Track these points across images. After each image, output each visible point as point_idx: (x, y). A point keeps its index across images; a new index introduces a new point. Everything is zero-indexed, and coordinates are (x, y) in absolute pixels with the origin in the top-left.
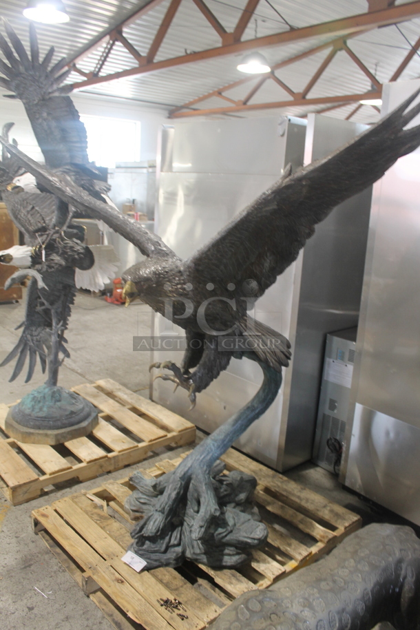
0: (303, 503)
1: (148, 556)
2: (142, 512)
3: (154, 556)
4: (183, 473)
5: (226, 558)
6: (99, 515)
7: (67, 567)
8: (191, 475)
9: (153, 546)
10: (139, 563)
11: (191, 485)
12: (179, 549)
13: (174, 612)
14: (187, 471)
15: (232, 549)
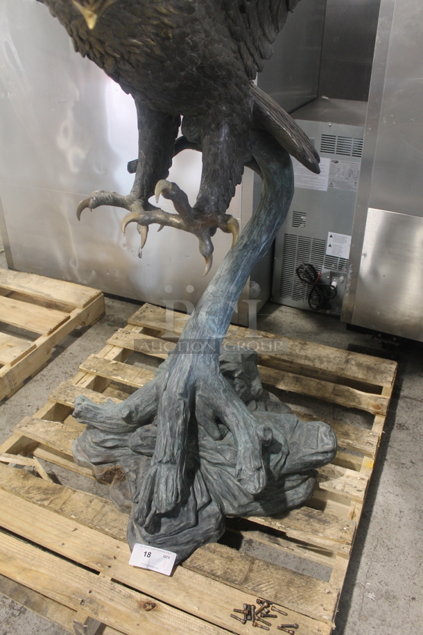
0: (318, 365)
1: (174, 542)
2: (114, 462)
3: (183, 537)
4: (182, 384)
5: (290, 495)
6: (39, 488)
7: (26, 603)
8: (195, 383)
9: (175, 522)
10: (163, 560)
11: (197, 398)
12: (213, 508)
13: (269, 624)
14: (188, 378)
15: (295, 477)
